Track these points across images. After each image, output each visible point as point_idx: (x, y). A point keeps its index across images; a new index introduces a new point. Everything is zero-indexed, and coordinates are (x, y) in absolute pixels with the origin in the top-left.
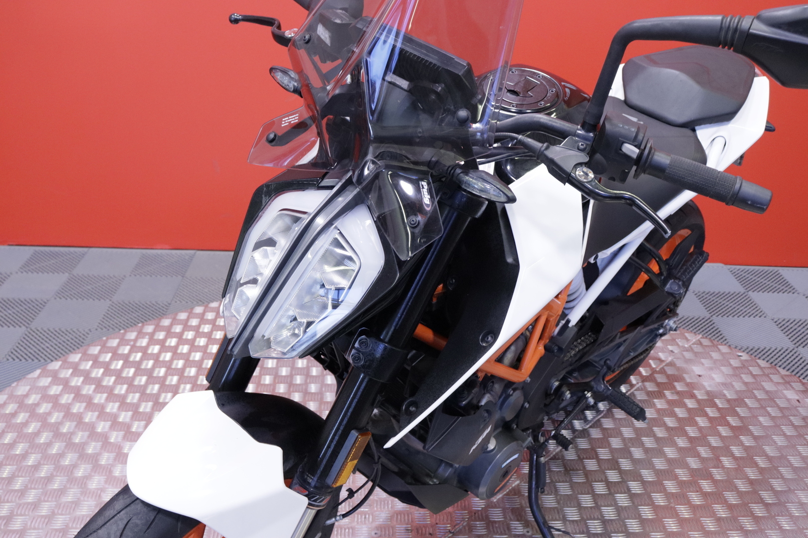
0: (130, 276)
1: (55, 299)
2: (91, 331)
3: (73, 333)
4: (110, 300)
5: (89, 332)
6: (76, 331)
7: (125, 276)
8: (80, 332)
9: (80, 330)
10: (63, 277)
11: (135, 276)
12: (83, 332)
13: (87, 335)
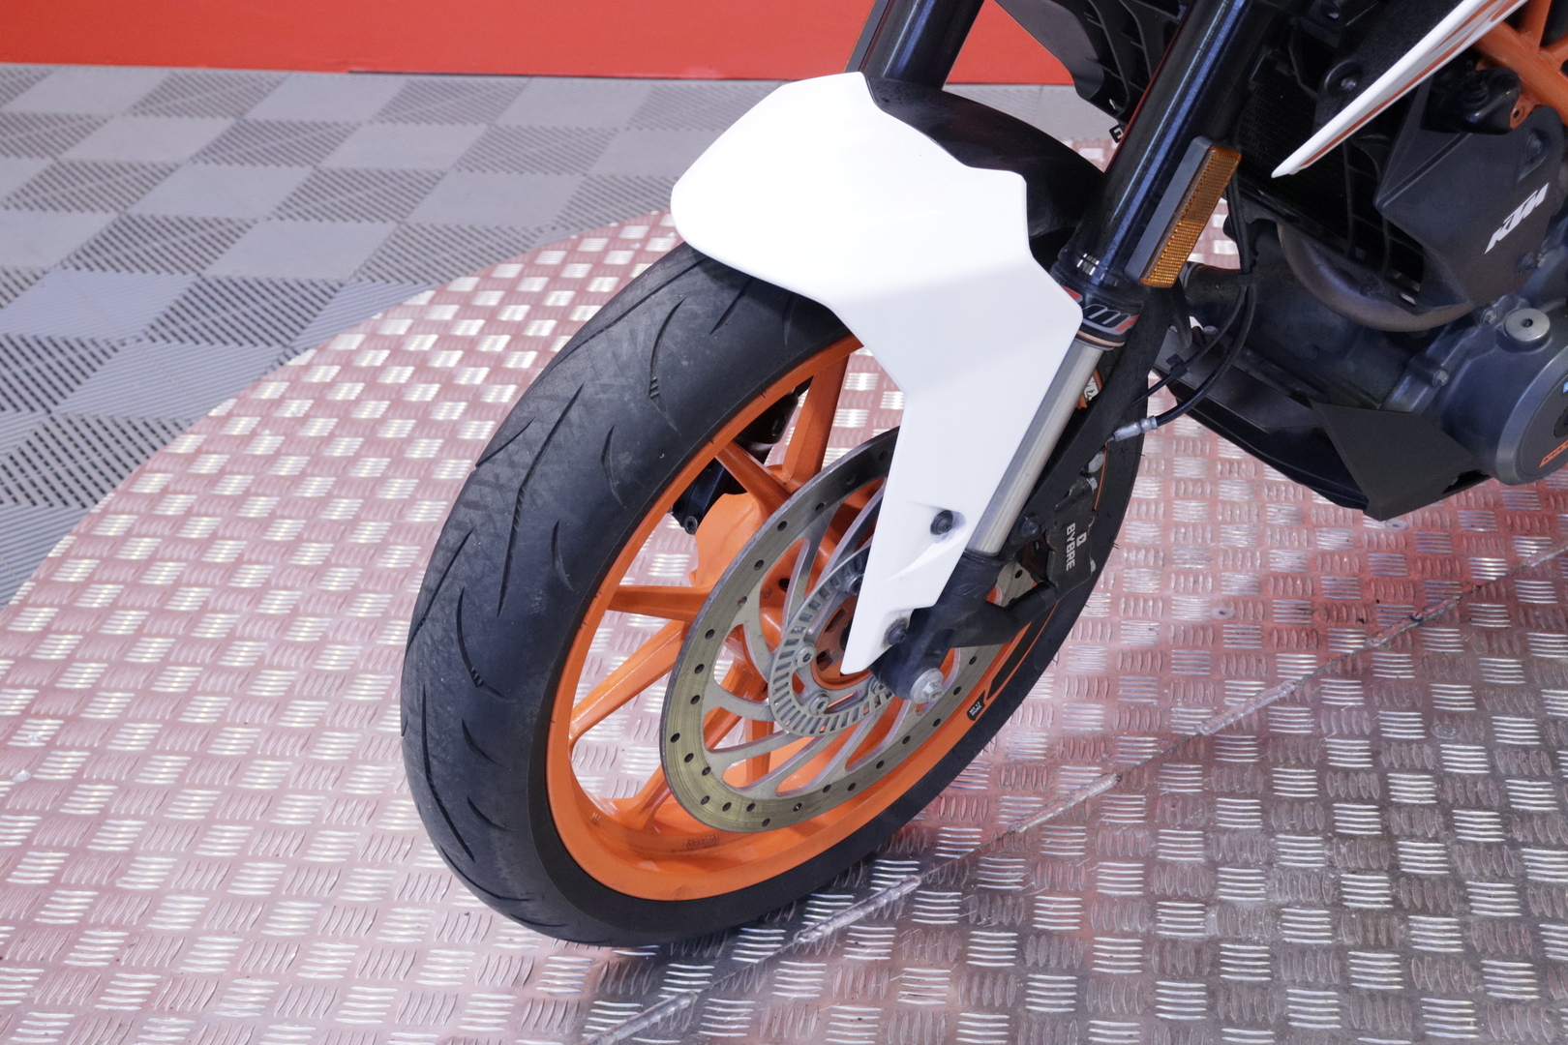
0: (628, 129)
1: (459, 170)
2: (541, 232)
3: (501, 235)
4: (584, 175)
5: (537, 233)
6: (510, 232)
7: (616, 130)
8: (518, 233)
9: (518, 229)
10: (474, 132)
11: (640, 129)
12: (523, 232)
13: (532, 238)
